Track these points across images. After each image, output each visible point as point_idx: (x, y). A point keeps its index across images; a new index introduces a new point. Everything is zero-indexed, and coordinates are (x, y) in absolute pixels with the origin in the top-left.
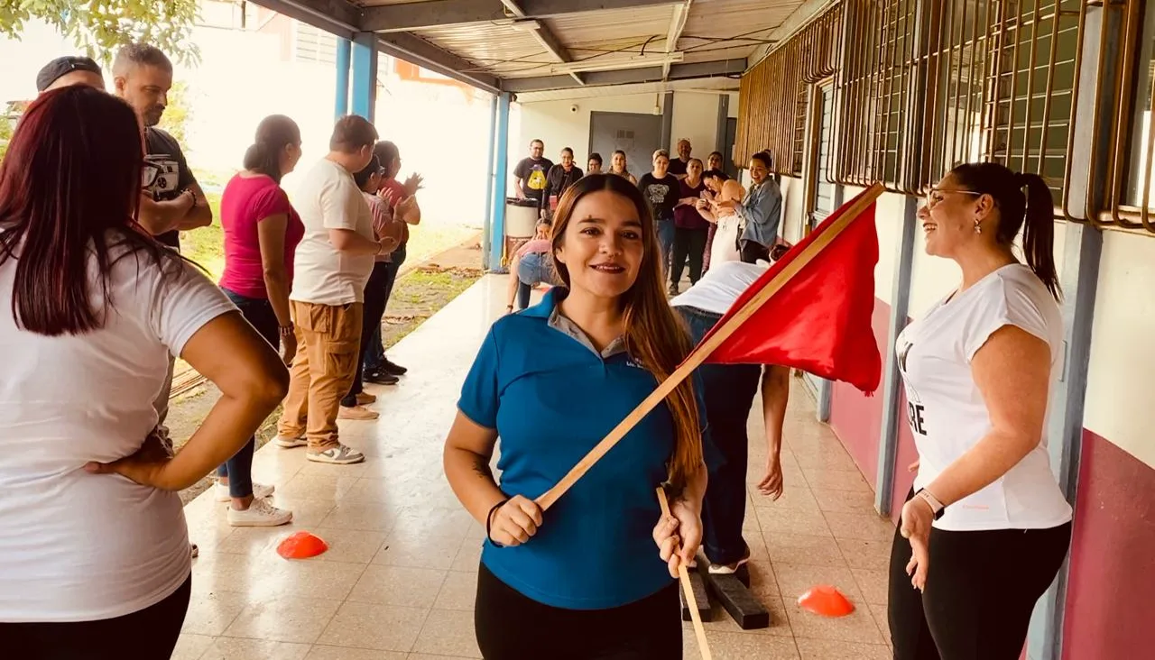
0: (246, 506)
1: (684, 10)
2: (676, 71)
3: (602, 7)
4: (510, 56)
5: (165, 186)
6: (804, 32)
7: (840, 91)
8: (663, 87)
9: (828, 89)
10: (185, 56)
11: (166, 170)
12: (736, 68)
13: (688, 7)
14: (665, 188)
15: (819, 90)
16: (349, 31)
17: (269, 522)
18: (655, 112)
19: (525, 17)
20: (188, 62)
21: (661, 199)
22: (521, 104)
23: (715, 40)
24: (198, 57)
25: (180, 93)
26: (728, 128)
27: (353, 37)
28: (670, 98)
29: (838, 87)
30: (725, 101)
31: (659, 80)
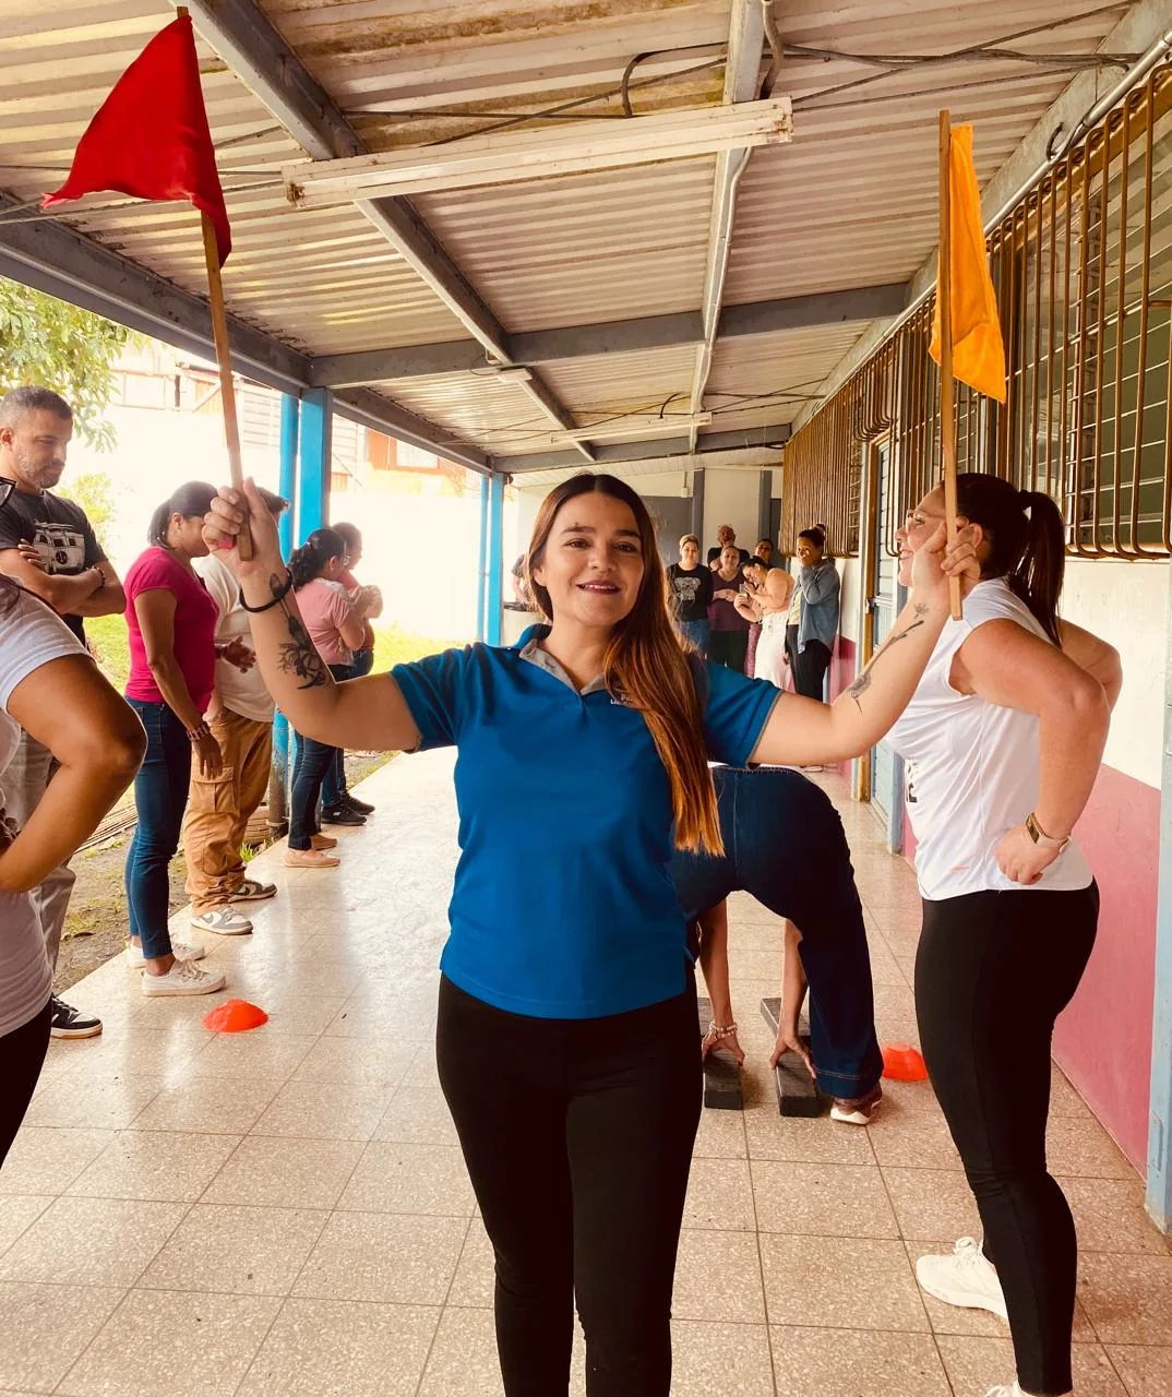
1: (706, 353)
2: (705, 441)
3: (606, 350)
4: (501, 423)
5: (65, 562)
6: (855, 381)
7: (898, 444)
8: (691, 462)
9: (884, 447)
10: (97, 439)
11: (66, 542)
12: (777, 437)
13: (710, 348)
14: (695, 582)
15: (875, 449)
16: (296, 386)
17: (195, 990)
18: (683, 494)
19: (512, 365)
20: (100, 444)
21: (691, 595)
22: (519, 489)
23: (750, 397)
24: (113, 440)
25: (100, 488)
26: (771, 511)
27: (301, 393)
28: (700, 478)
29: (896, 440)
30: (767, 480)
31: (686, 454)
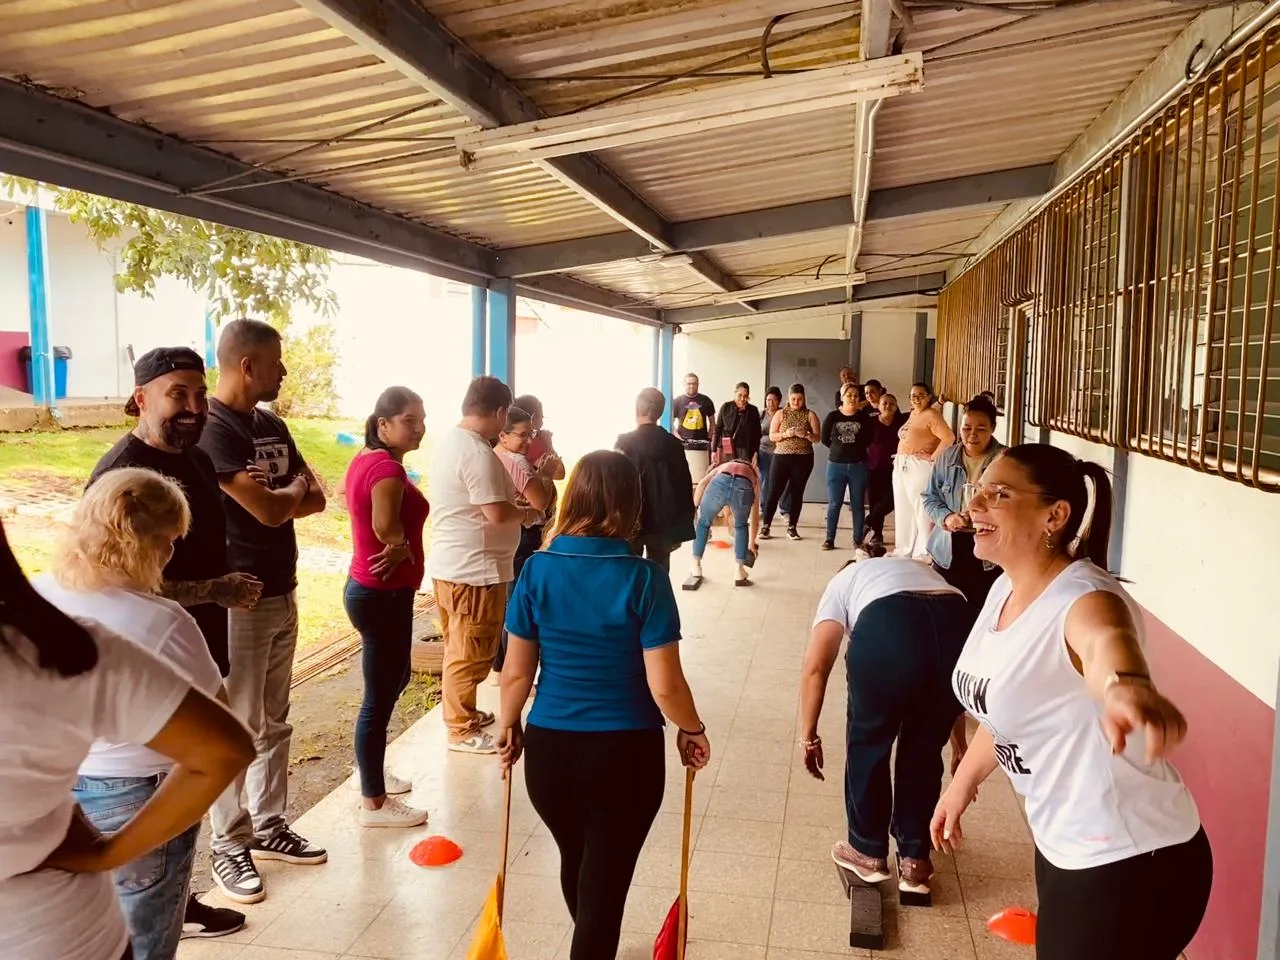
0: (378, 806)
1: (856, 233)
2: (859, 293)
3: (760, 236)
4: (672, 287)
5: (277, 471)
6: (1002, 247)
7: (1041, 319)
8: (849, 309)
9: (1029, 313)
10: (322, 303)
11: (276, 454)
12: (932, 284)
13: (860, 230)
14: (855, 426)
15: (1022, 314)
16: (484, 278)
17: (403, 823)
18: (841, 336)
19: (671, 251)
20: (325, 310)
21: (851, 439)
22: (688, 334)
23: (902, 257)
24: (336, 304)
25: (327, 337)
26: (926, 351)
27: (488, 284)
28: (857, 320)
29: (1039, 316)
30: (922, 321)
31: (844, 302)
